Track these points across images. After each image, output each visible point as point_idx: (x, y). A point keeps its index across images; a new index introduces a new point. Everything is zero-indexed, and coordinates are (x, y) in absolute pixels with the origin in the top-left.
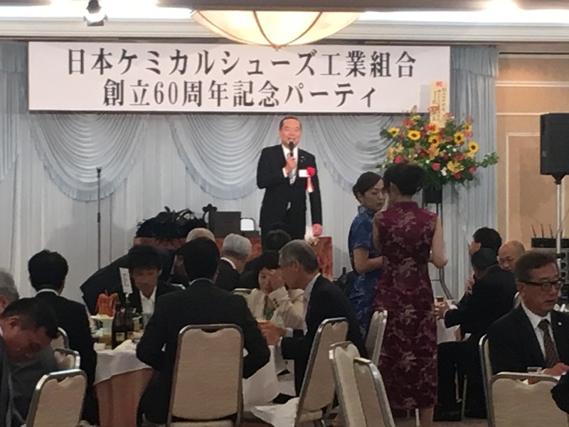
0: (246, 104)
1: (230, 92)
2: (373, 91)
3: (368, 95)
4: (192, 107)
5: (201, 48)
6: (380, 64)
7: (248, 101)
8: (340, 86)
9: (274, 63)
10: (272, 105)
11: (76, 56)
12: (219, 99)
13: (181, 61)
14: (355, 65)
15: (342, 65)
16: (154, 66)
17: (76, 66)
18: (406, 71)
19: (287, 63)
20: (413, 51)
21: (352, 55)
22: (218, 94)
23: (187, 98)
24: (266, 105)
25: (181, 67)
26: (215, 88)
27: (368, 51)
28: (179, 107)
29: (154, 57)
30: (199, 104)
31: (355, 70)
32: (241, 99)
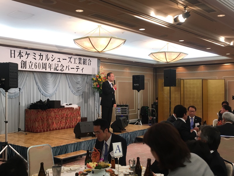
0: (57, 70)
1: (53, 67)
2: (83, 68)
3: (82, 69)
4: (44, 70)
5: (46, 53)
6: (85, 62)
7: (57, 69)
8: (77, 67)
9: (63, 59)
10: (63, 71)
11: (13, 52)
12: (51, 68)
13: (41, 56)
14: (80, 61)
15: (77, 61)
16: (34, 57)
17: (13, 55)
18: (89, 64)
19: (66, 59)
20: (91, 59)
21: (79, 59)
22: (50, 67)
23: (43, 68)
24: (61, 71)
25: (41, 58)
26: (50, 65)
27: (82, 58)
28: (41, 70)
29: (34, 55)
30: (46, 70)
31: (80, 63)
32: (56, 69)
